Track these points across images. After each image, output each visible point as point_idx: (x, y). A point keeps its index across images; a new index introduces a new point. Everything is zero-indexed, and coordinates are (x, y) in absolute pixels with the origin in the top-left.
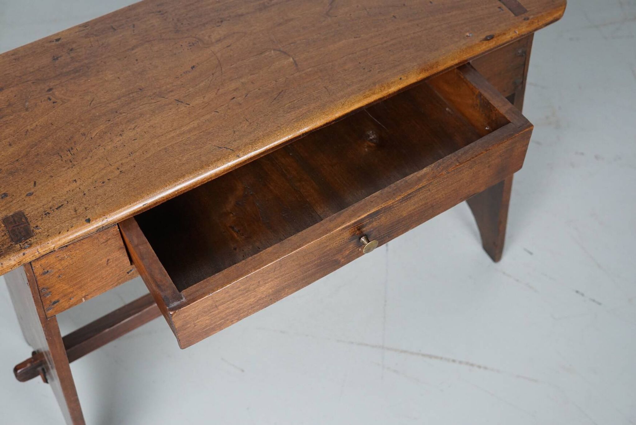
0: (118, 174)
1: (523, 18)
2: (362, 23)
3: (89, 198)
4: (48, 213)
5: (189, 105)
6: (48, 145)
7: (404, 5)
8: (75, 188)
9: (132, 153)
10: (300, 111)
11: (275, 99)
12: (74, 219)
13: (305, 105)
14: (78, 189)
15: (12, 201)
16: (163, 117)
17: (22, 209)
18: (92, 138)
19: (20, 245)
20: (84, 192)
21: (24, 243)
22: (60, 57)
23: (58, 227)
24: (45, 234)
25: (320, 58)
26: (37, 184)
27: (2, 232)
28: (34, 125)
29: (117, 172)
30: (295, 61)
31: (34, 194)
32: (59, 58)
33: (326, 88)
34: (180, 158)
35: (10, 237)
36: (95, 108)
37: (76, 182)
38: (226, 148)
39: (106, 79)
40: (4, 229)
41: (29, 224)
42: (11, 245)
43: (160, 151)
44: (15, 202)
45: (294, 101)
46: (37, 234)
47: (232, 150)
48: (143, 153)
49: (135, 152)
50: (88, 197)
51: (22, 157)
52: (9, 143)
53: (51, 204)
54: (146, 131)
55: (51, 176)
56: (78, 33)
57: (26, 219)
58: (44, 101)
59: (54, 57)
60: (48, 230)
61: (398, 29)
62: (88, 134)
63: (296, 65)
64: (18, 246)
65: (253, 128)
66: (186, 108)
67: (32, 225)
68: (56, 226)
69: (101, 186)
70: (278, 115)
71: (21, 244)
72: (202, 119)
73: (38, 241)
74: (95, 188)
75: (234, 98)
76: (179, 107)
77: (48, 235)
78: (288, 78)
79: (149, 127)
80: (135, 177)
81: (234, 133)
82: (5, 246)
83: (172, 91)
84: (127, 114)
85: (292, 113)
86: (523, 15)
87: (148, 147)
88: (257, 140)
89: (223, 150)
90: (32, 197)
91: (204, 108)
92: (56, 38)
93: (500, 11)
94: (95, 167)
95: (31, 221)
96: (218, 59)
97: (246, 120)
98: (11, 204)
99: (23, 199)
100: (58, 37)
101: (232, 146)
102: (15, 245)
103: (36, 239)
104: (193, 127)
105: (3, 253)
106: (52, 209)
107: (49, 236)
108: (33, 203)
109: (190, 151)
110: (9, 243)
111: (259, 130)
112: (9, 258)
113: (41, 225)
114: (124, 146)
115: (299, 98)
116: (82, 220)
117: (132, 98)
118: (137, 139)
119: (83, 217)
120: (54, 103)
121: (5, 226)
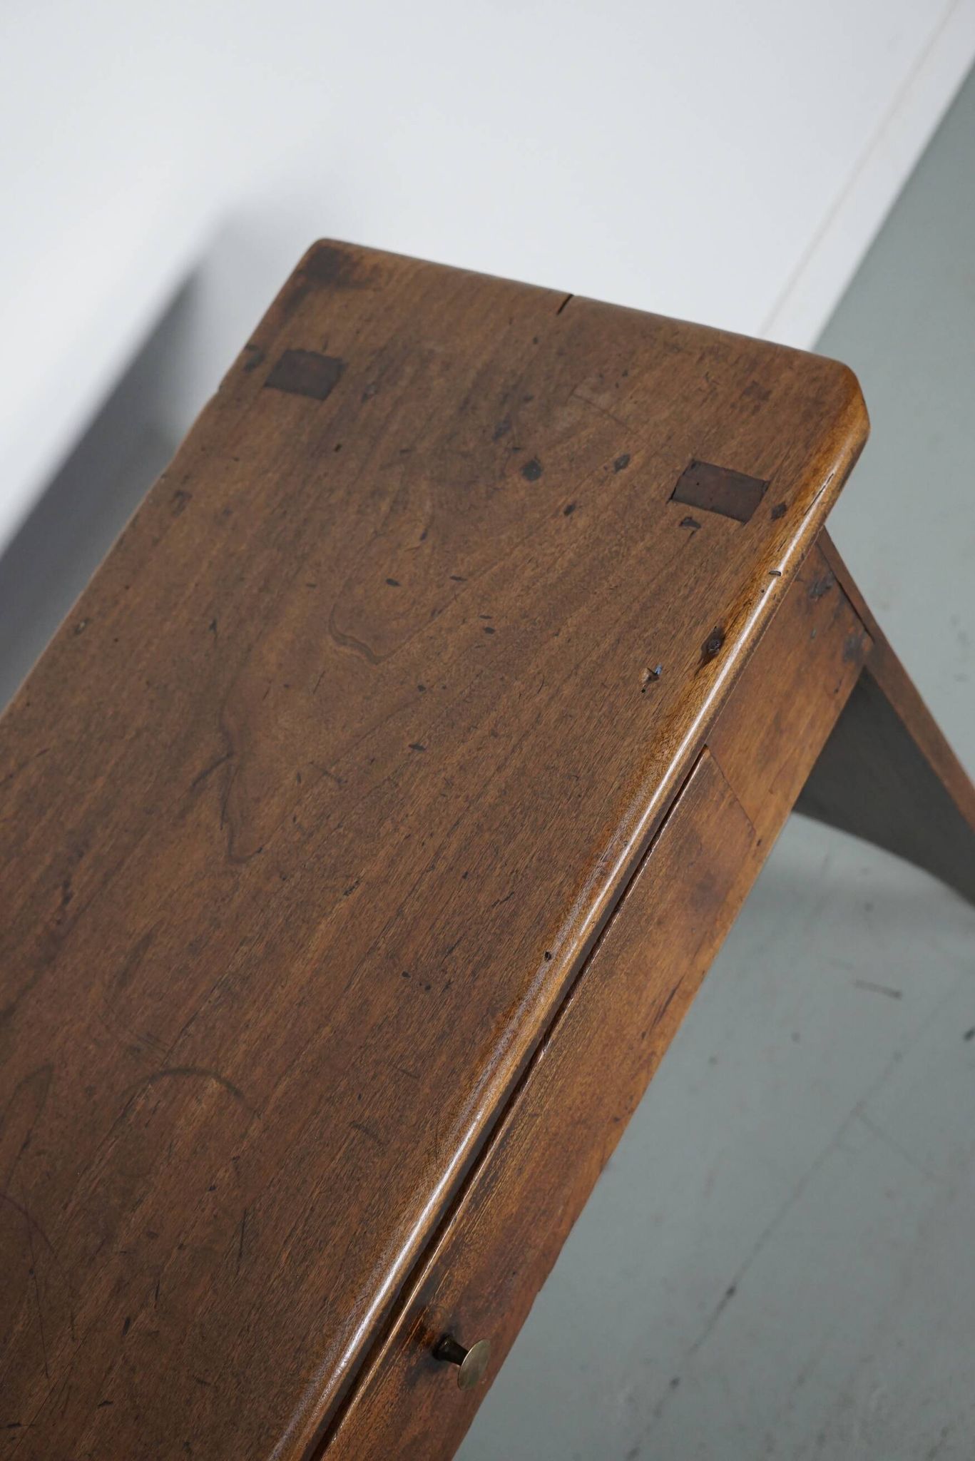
1: (769, 515)
2: (339, 826)
5: (19, 1425)
7: (421, 688)
10: (329, 1256)
11: (240, 1255)
13: (333, 1223)
25: (289, 1026)
30: (229, 1085)
33: (358, 1127)
45: (295, 1229)
61: (449, 783)
63: (238, 1093)
65: (233, 1401)
70: (278, 1309)
75: (128, 1323)
78: (239, 1157)
81: (189, 1451)
85: (312, 1276)
86: (764, 505)
88: (263, 1438)
91: (63, 1412)
93: (693, 533)
96: (20, 1209)
97: (200, 1382)
111: (252, 1396)
115: (305, 1211)
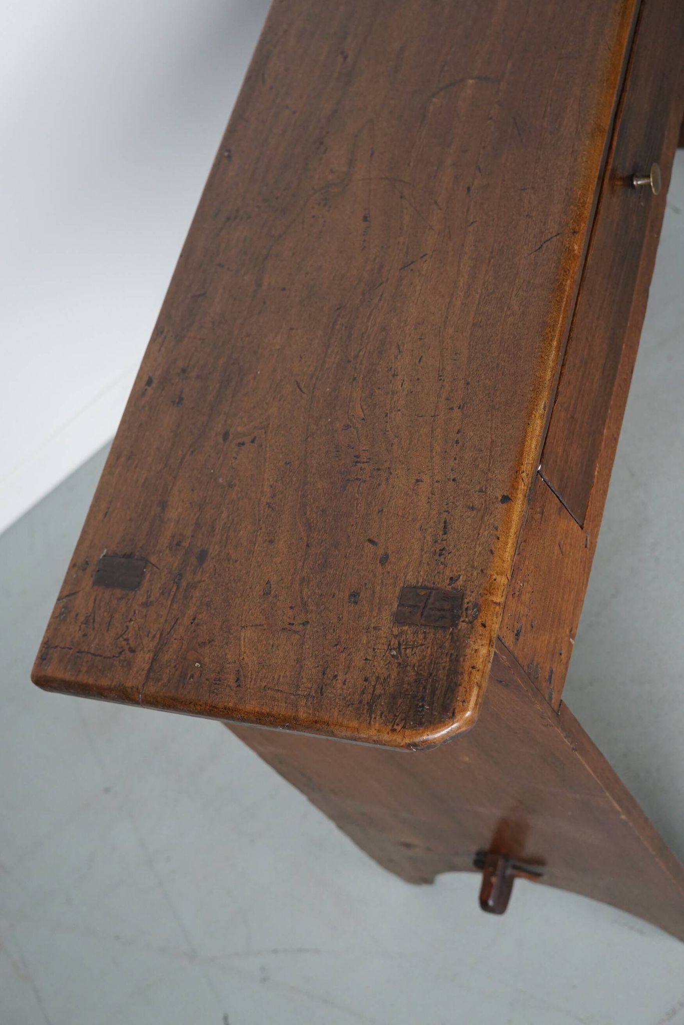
0: (459, 414)
3: (466, 477)
4: (440, 550)
5: (426, 255)
6: (320, 487)
8: (430, 489)
9: (441, 376)
10: (570, 111)
11: (520, 134)
12: (486, 518)
13: (566, 99)
14: (436, 484)
15: (374, 592)
16: (415, 301)
17: (402, 585)
18: (363, 419)
19: (463, 621)
20: (449, 480)
21: (464, 614)
22: (182, 392)
23: (479, 549)
24: (475, 574)
25: (502, 41)
26: (375, 540)
27: (415, 635)
28: (266, 488)
29: (457, 413)
30: (479, 78)
31: (389, 552)
32: (183, 396)
33: (562, 58)
34: (509, 313)
35: (435, 628)
36: (314, 388)
37: (422, 481)
38: (547, 241)
39: (278, 347)
40: (414, 628)
41: (437, 589)
42: (452, 634)
43: (471, 334)
44: (378, 588)
45: (546, 110)
46: (464, 587)
47: (558, 234)
48: (455, 360)
49: (444, 369)
50: (464, 478)
51: (308, 536)
52: (267, 543)
53: (429, 538)
54: (419, 337)
55: (379, 512)
56: (163, 349)
57: (424, 588)
58: (237, 455)
59: (173, 402)
60: (473, 567)
62: (351, 421)
63: (487, 78)
64: (462, 626)
65: (546, 188)
66: (427, 262)
67: (445, 585)
68: (475, 552)
69: (461, 449)
70: (552, 143)
71: (462, 619)
72: (467, 248)
73: (478, 592)
74: (455, 459)
75: (469, 188)
76: (419, 271)
77: (482, 571)
78: (500, 101)
79: (416, 329)
80: (487, 392)
81: (531, 217)
82: (447, 644)
83: (381, 266)
84: (365, 349)
85: (565, 123)
87: (450, 348)
89: (547, 246)
90: (392, 559)
91: (450, 237)
92: (144, 383)
94: (418, 440)
95: (434, 583)
96: (382, 179)
97: (523, 190)
98: (377, 595)
99: (383, 574)
100: (145, 378)
101: (551, 230)
102: (457, 629)
103: (472, 592)
104: (469, 269)
105: (455, 654)
106: (439, 541)
107: (485, 571)
108: (405, 563)
109: (509, 292)
110: (445, 636)
112: (472, 650)
113: (455, 572)
114: (418, 379)
115: (548, 102)
116: (497, 508)
117: (344, 328)
118: (422, 356)
119: (493, 503)
120: (253, 441)
121: (410, 625)
